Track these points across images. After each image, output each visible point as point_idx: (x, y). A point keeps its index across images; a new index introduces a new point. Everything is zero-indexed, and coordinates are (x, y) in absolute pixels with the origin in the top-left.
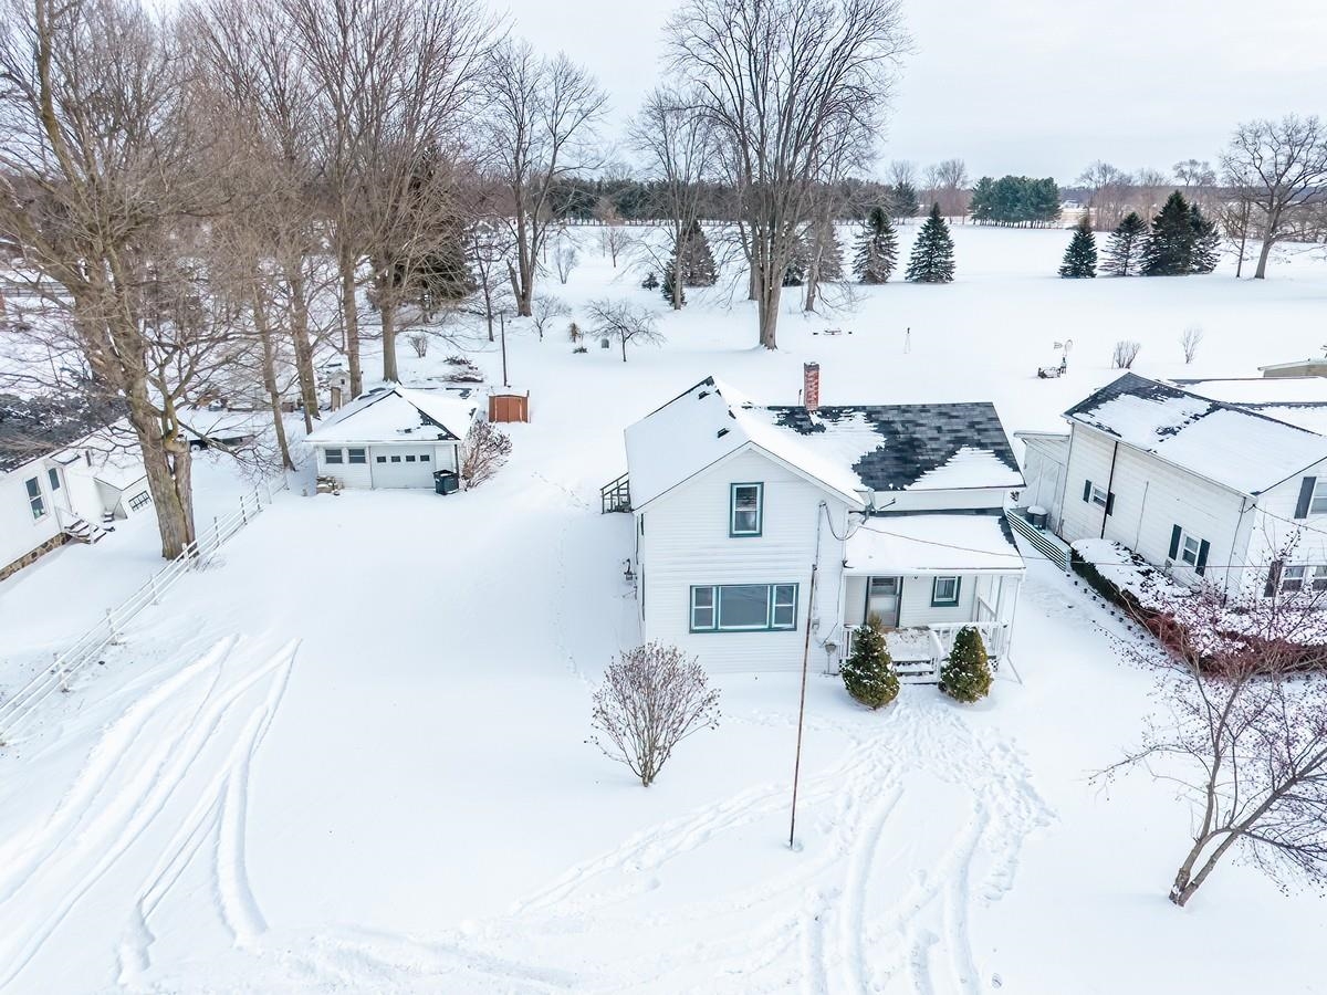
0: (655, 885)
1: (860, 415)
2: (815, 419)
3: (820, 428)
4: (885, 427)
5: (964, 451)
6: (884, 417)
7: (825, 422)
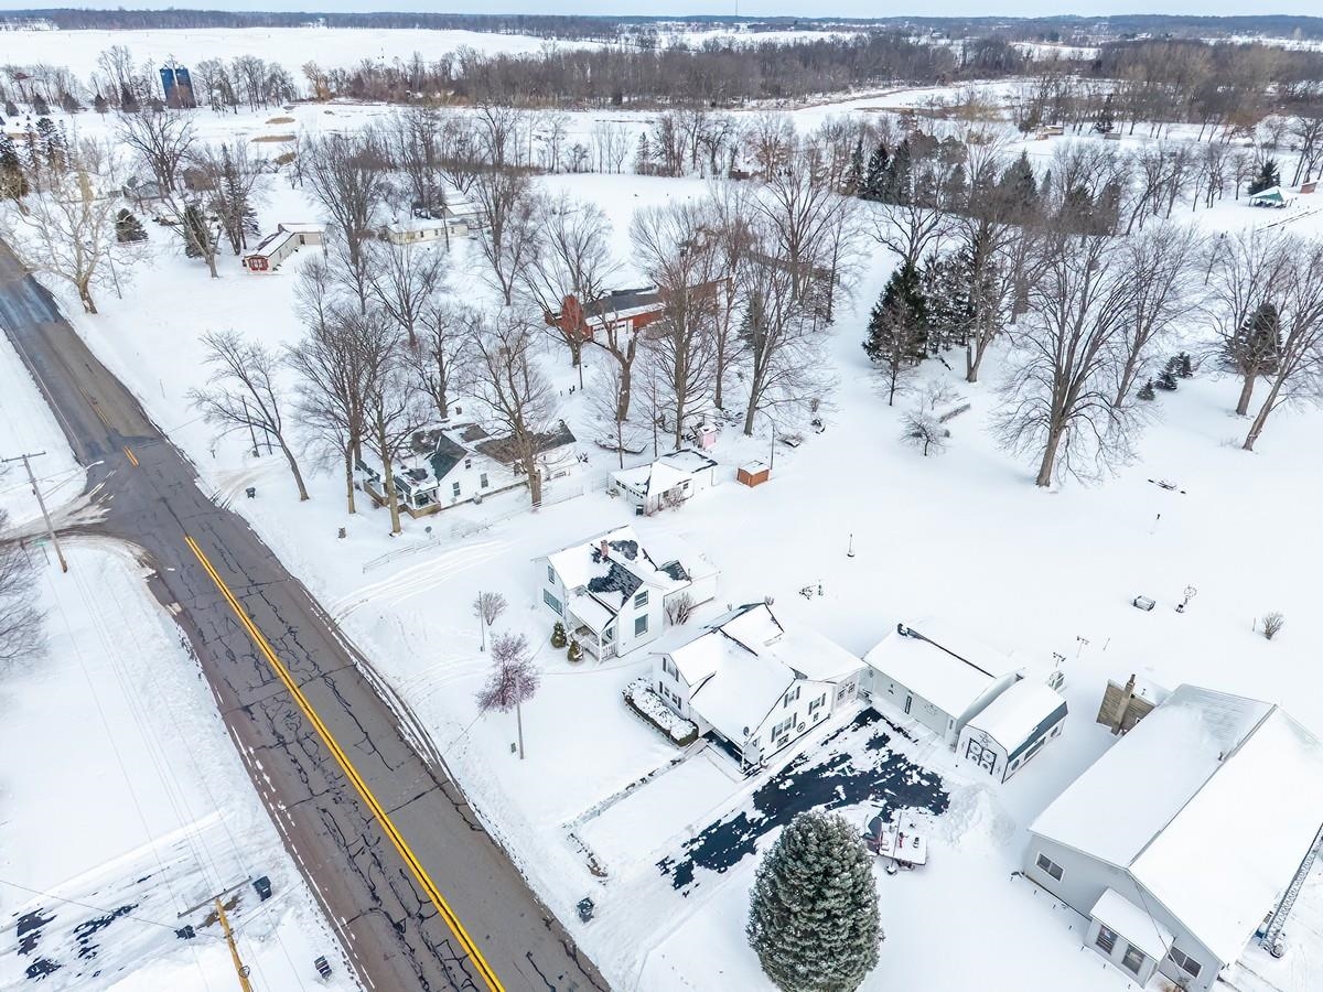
1: (612, 564)
3: (599, 562)
5: (619, 592)
6: (616, 569)
7: (602, 561)
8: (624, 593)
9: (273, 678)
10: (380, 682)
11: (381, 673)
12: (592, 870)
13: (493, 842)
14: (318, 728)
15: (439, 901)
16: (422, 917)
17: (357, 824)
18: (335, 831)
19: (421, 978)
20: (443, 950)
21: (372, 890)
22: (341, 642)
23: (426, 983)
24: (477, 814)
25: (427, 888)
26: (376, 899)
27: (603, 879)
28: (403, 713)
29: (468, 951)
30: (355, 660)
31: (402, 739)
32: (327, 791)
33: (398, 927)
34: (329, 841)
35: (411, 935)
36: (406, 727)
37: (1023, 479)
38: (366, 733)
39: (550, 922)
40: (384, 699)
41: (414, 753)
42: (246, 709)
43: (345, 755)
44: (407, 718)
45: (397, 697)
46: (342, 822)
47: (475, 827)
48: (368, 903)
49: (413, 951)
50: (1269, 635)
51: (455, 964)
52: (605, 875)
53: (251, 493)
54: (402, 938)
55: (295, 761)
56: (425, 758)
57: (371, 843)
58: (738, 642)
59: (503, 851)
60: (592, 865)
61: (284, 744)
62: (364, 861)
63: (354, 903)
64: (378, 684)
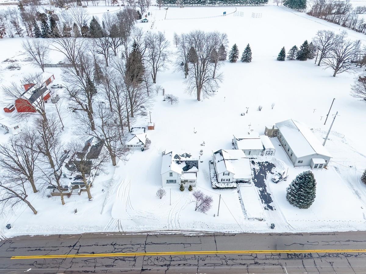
0: (160, 208)
1: (184, 162)
2: (180, 162)
3: (180, 164)
4: (187, 164)
5: (194, 167)
6: (187, 162)
7: (181, 163)
8: (195, 166)
9: (134, 258)
10: (162, 232)
11: (158, 230)
12: (260, 220)
13: (241, 234)
14: (170, 254)
15: (253, 252)
16: (256, 257)
17: (216, 259)
18: (215, 265)
19: (273, 265)
20: (267, 257)
21: (241, 264)
22: (134, 234)
23: (275, 264)
24: (230, 233)
25: (248, 253)
26: (244, 264)
27: (263, 220)
28: (180, 232)
29: (271, 252)
30: (146, 234)
31: (190, 236)
32: (198, 261)
33: (256, 263)
34: (217, 267)
35: (260, 262)
36: (187, 234)
37: (195, 101)
38: (182, 243)
39: (270, 234)
40: (170, 234)
41: (199, 236)
42: (143, 270)
43: (186, 251)
44: (182, 232)
45: (172, 231)
46: (213, 262)
47: (234, 235)
48: (245, 267)
49: (265, 263)
50: (260, 110)
51: (273, 257)
52: (263, 219)
53: (9, 227)
54: (260, 264)
55: (179, 265)
56: (201, 235)
57: (225, 258)
58: (231, 160)
59: (245, 233)
60: (259, 220)
61: (170, 265)
62: (230, 262)
63: (243, 270)
64: (162, 233)
